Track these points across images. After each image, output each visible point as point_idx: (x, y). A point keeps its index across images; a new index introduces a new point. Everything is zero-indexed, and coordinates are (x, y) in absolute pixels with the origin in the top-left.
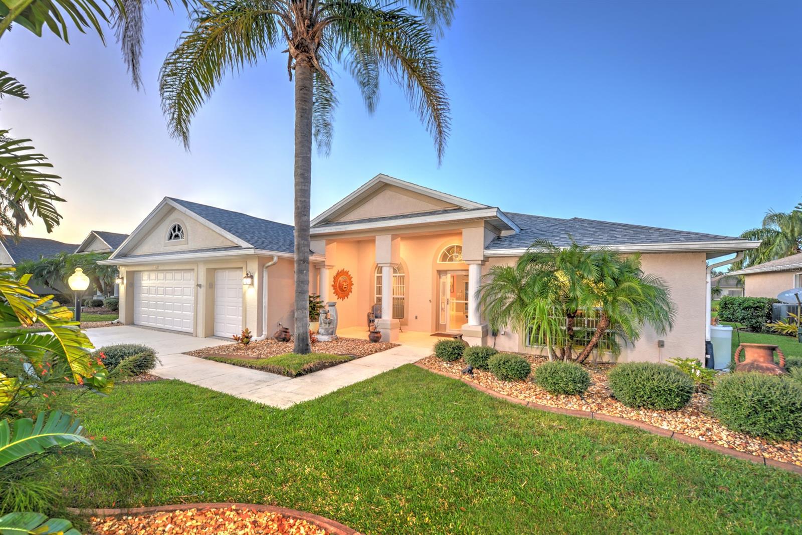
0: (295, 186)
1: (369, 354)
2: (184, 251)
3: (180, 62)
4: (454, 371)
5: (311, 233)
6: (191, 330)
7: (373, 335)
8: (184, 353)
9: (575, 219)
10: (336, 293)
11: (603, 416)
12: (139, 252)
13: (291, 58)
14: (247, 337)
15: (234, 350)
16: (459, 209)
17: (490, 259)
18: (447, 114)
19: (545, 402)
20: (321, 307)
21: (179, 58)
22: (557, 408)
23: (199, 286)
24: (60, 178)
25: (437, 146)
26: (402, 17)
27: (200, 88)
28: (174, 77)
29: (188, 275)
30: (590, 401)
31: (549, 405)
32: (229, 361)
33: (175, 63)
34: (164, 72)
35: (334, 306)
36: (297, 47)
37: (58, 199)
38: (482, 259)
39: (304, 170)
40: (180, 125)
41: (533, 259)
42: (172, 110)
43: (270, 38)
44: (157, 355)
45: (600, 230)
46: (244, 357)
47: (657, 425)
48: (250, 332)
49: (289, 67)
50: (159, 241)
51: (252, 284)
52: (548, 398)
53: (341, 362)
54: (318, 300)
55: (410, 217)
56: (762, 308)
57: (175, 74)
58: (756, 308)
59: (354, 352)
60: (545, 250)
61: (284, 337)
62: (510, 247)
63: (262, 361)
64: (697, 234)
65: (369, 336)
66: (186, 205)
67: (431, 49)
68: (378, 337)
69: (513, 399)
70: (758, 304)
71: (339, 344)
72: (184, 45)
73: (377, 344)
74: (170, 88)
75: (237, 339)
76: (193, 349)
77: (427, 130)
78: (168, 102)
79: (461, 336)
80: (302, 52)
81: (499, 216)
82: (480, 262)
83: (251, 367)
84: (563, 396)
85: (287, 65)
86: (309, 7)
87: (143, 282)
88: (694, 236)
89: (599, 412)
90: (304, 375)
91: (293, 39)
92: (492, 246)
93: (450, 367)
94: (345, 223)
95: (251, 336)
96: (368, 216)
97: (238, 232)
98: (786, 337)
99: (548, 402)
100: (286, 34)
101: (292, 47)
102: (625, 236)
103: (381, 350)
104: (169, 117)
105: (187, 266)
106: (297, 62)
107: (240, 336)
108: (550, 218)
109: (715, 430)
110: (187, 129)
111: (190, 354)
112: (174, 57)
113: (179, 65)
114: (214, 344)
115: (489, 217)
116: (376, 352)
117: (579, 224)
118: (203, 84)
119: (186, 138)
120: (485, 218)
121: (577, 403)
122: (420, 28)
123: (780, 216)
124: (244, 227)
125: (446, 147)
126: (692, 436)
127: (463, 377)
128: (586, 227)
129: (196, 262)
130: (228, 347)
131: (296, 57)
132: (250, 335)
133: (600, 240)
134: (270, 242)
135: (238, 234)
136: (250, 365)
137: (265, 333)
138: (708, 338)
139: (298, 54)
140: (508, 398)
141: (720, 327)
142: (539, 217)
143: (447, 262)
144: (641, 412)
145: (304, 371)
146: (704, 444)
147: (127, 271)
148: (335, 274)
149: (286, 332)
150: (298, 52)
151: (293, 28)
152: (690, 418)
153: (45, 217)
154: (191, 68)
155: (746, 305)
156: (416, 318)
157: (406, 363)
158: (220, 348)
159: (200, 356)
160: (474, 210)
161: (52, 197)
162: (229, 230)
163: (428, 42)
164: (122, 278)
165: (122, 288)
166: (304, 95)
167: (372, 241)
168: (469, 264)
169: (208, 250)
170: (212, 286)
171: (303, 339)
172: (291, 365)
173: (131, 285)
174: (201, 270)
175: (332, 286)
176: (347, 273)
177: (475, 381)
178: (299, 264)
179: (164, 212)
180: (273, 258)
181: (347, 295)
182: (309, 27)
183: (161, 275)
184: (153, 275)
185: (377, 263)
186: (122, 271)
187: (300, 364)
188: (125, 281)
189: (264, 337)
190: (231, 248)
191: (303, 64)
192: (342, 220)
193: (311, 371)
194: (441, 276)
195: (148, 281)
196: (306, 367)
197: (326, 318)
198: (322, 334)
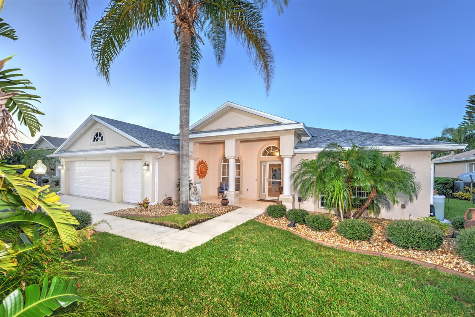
0: (180, 108)
1: (224, 214)
2: (103, 149)
3: (104, 28)
4: (281, 224)
5: (190, 137)
6: (107, 198)
7: (223, 201)
8: (106, 214)
9: (345, 130)
10: (198, 175)
11: (387, 255)
12: (73, 149)
13: (177, 26)
14: (146, 203)
15: (138, 211)
16: (279, 124)
17: (297, 154)
18: (272, 64)
19: (347, 246)
21: (103, 25)
22: (357, 249)
23: (113, 170)
24: (40, 98)
25: (266, 85)
26: (245, 3)
27: (116, 44)
28: (100, 37)
29: (108, 164)
30: (375, 244)
31: (350, 247)
32: (137, 219)
33: (100, 28)
34: (94, 33)
35: (200, 183)
36: (182, 20)
37: (39, 113)
38: (293, 155)
39: (186, 98)
40: (104, 68)
41: (327, 155)
42: (99, 58)
43: (161, 13)
44: (92, 216)
45: (364, 137)
46: (146, 216)
47: (423, 260)
48: (148, 200)
49: (176, 32)
50: (88, 141)
51: (148, 170)
52: (348, 242)
53: (208, 219)
55: (248, 129)
56: (449, 183)
57: (101, 35)
58: (445, 184)
59: (214, 212)
60: (334, 149)
61: (168, 202)
62: (309, 147)
63: (158, 219)
64: (425, 140)
65: (221, 202)
66: (105, 120)
67: (261, 25)
68: (227, 203)
69: (326, 243)
70: (447, 181)
71: (204, 207)
72: (106, 16)
73: (227, 206)
74: (97, 44)
75: (140, 205)
76: (112, 210)
77: (259, 74)
78: (96, 53)
79: (281, 202)
80: (185, 22)
81: (304, 128)
82: (291, 157)
83: (152, 223)
84: (357, 241)
85: (174, 31)
87: (76, 168)
88: (424, 141)
89: (384, 252)
90: (187, 228)
91: (178, 14)
92: (299, 146)
93: (278, 222)
94: (206, 132)
95: (149, 203)
96: (221, 128)
97: (139, 137)
98: (464, 201)
99: (347, 245)
100: (174, 11)
101: (178, 19)
102: (381, 141)
103: (230, 211)
104: (97, 63)
105: (107, 159)
106: (181, 30)
107: (142, 202)
108: (328, 130)
109: (461, 263)
110: (108, 71)
111: (110, 214)
112: (100, 24)
114: (125, 207)
115: (298, 129)
116: (228, 212)
117: (349, 133)
118: (118, 42)
119: (107, 77)
120: (295, 129)
121: (368, 246)
122: (255, 11)
123: (451, 130)
125: (271, 86)
126: (449, 268)
127: (289, 228)
128: (354, 135)
129: (111, 155)
130: (134, 209)
131: (180, 26)
132: (149, 201)
133: (366, 143)
134: (158, 143)
135: (139, 138)
136: (151, 221)
137: (156, 200)
138: (432, 203)
139: (182, 24)
140: (323, 242)
141: (437, 196)
142: (321, 129)
143: (267, 156)
144: (410, 252)
145: (187, 225)
146: (459, 273)
147: (66, 162)
148: (197, 162)
149: (170, 200)
150: (181, 23)
151: (179, 7)
152: (443, 256)
153: (30, 126)
154: (111, 32)
155: (439, 182)
156: (247, 190)
157: (249, 219)
158: (129, 210)
159: (117, 216)
160: (288, 124)
161: (34, 111)
162: (133, 136)
163: (259, 20)
164: (62, 166)
165: (63, 172)
166: (186, 51)
167: (223, 143)
168: (284, 158)
169: (120, 148)
170: (121, 171)
171: (185, 205)
172: (180, 222)
173: (68, 170)
174: (114, 160)
175: (196, 170)
176: (204, 162)
177: (297, 231)
178: (183, 158)
179: (90, 124)
180: (161, 153)
181: (205, 176)
182: (189, 7)
183: (88, 164)
184: (83, 164)
185: (225, 156)
186: (63, 161)
187: (184, 221)
188: (64, 167)
189: (156, 203)
190: (135, 147)
191: (186, 30)
192: (203, 130)
193: (192, 225)
194: (263, 164)
195: (79, 167)
196: (188, 222)
197: (195, 190)
198: (193, 201)
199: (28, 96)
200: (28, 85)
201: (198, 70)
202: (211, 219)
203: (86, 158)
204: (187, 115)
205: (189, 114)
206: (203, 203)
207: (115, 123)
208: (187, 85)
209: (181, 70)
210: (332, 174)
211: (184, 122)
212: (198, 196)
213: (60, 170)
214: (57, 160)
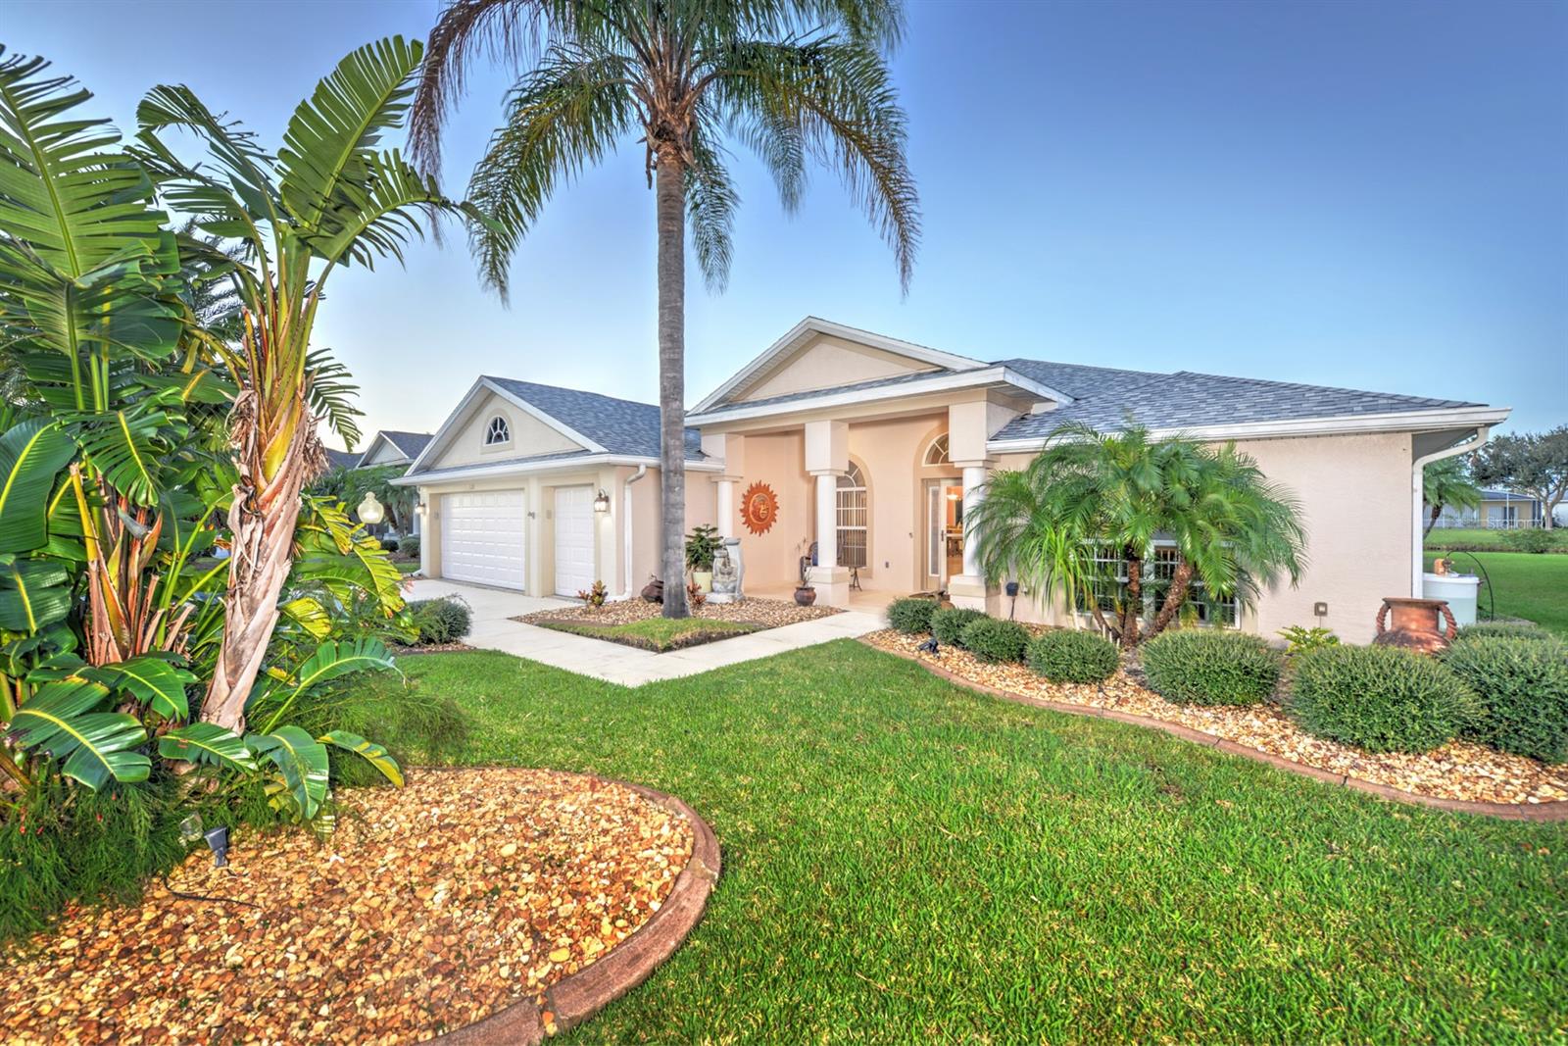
0: (661, 355)
1: (788, 624)
2: (507, 462)
3: (493, 175)
5: (686, 424)
6: (521, 586)
7: (801, 593)
8: (510, 618)
10: (748, 522)
11: (1118, 715)
12: (446, 463)
13: (650, 152)
14: (600, 595)
15: (580, 614)
16: (943, 371)
17: (1002, 457)
18: (912, 207)
19: (1033, 693)
20: (719, 547)
21: (490, 170)
23: (531, 515)
24: (358, 388)
25: (899, 264)
27: (522, 210)
29: (518, 499)
31: (1040, 697)
32: (573, 630)
33: (485, 177)
35: (740, 544)
36: (658, 136)
37: (357, 413)
38: (984, 458)
39: (672, 328)
40: (496, 272)
41: (1061, 456)
42: (484, 249)
43: (621, 119)
44: (471, 617)
46: (593, 624)
48: (605, 587)
49: (648, 166)
50: (473, 445)
51: (607, 511)
52: (1044, 687)
53: (737, 634)
54: (712, 536)
59: (764, 619)
61: (655, 594)
63: (617, 629)
65: (795, 595)
66: (511, 387)
67: (891, 93)
68: (809, 598)
69: (985, 688)
71: (743, 607)
73: (805, 608)
75: (584, 597)
76: (523, 613)
77: (882, 237)
78: (477, 237)
79: (940, 595)
80: (666, 140)
81: (1010, 380)
82: (984, 464)
83: (602, 638)
84: (1068, 686)
85: (645, 163)
86: (675, 67)
87: (454, 510)
90: (675, 649)
91: (651, 124)
92: (1006, 433)
93: (908, 643)
94: (755, 404)
95: (606, 594)
96: (791, 391)
97: (586, 428)
99: (1037, 692)
100: (641, 116)
101: (651, 135)
103: (809, 618)
104: (480, 260)
105: (514, 484)
106: (659, 158)
107: (589, 592)
110: (506, 276)
111: (518, 619)
112: (484, 169)
113: (492, 179)
114: (553, 605)
116: (801, 620)
118: (525, 203)
119: (503, 289)
120: (985, 385)
124: (597, 417)
125: (913, 266)
126: (1247, 745)
127: (923, 656)
129: (524, 477)
130: (573, 610)
131: (657, 151)
132: (605, 591)
134: (635, 441)
135: (585, 431)
136: (601, 635)
137: (629, 589)
139: (659, 146)
141: (1451, 578)
143: (940, 465)
145: (677, 643)
147: (431, 495)
148: (745, 490)
149: (658, 587)
150: (658, 142)
151: (652, 107)
153: (345, 434)
154: (509, 183)
157: (842, 636)
158: (561, 611)
159: (531, 623)
160: (965, 371)
161: (351, 411)
162: (572, 425)
163: (883, 82)
164: (424, 506)
165: (425, 521)
166: (670, 210)
167: (800, 432)
168: (962, 469)
169: (543, 458)
170: (550, 515)
171: (676, 596)
172: (657, 634)
173: (436, 516)
174: (534, 489)
175: (741, 510)
176: (766, 488)
177: (940, 664)
178: (668, 478)
179: (479, 399)
180: (637, 467)
181: (768, 527)
182: (675, 100)
183: (478, 499)
184: (467, 499)
185: (807, 469)
186: (424, 493)
187: (670, 633)
188: (428, 510)
189: (626, 596)
190: (576, 453)
191: (668, 160)
192: (751, 398)
193: (687, 644)
194: (931, 489)
195: (460, 508)
196: (679, 637)
197: (724, 564)
198: (718, 592)
199: (341, 387)
200: (340, 372)
201: (732, 236)
202: (745, 633)
203: (473, 486)
204: (676, 372)
205: (682, 366)
206: (751, 599)
207: (535, 394)
208: (676, 294)
209: (660, 259)
210: (1055, 511)
211: (673, 388)
212: (732, 578)
213: (419, 516)
214: (411, 492)
